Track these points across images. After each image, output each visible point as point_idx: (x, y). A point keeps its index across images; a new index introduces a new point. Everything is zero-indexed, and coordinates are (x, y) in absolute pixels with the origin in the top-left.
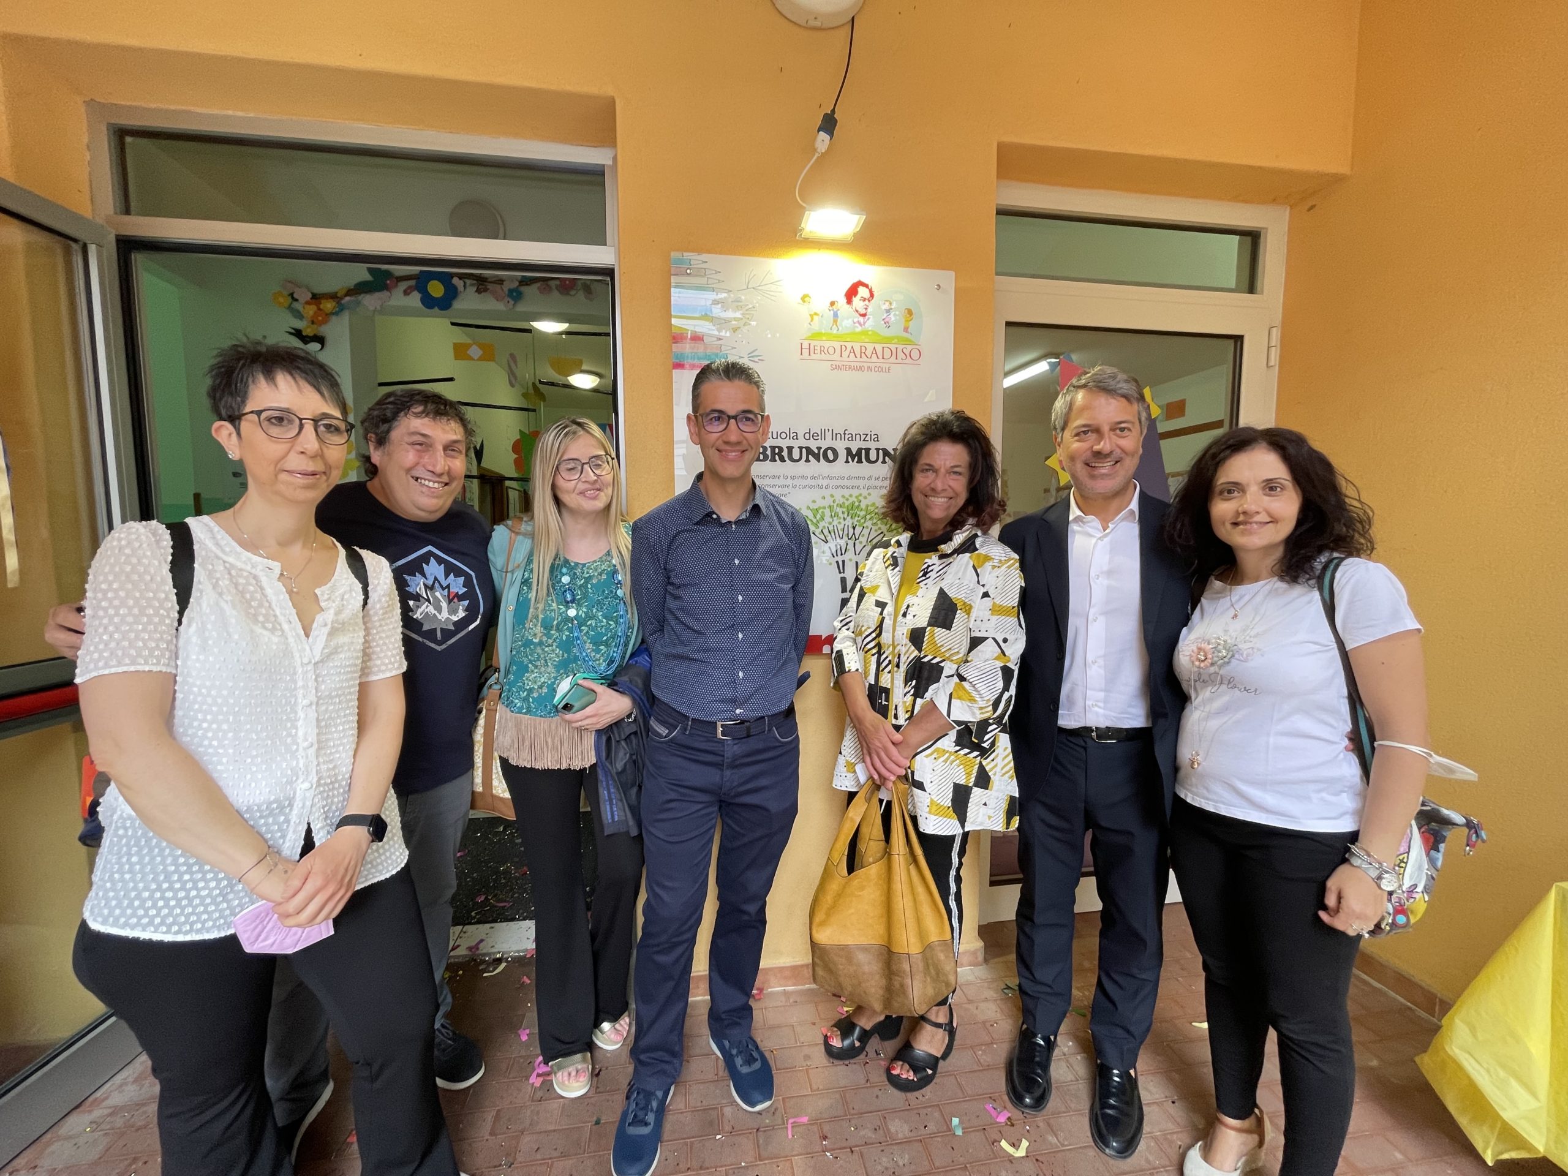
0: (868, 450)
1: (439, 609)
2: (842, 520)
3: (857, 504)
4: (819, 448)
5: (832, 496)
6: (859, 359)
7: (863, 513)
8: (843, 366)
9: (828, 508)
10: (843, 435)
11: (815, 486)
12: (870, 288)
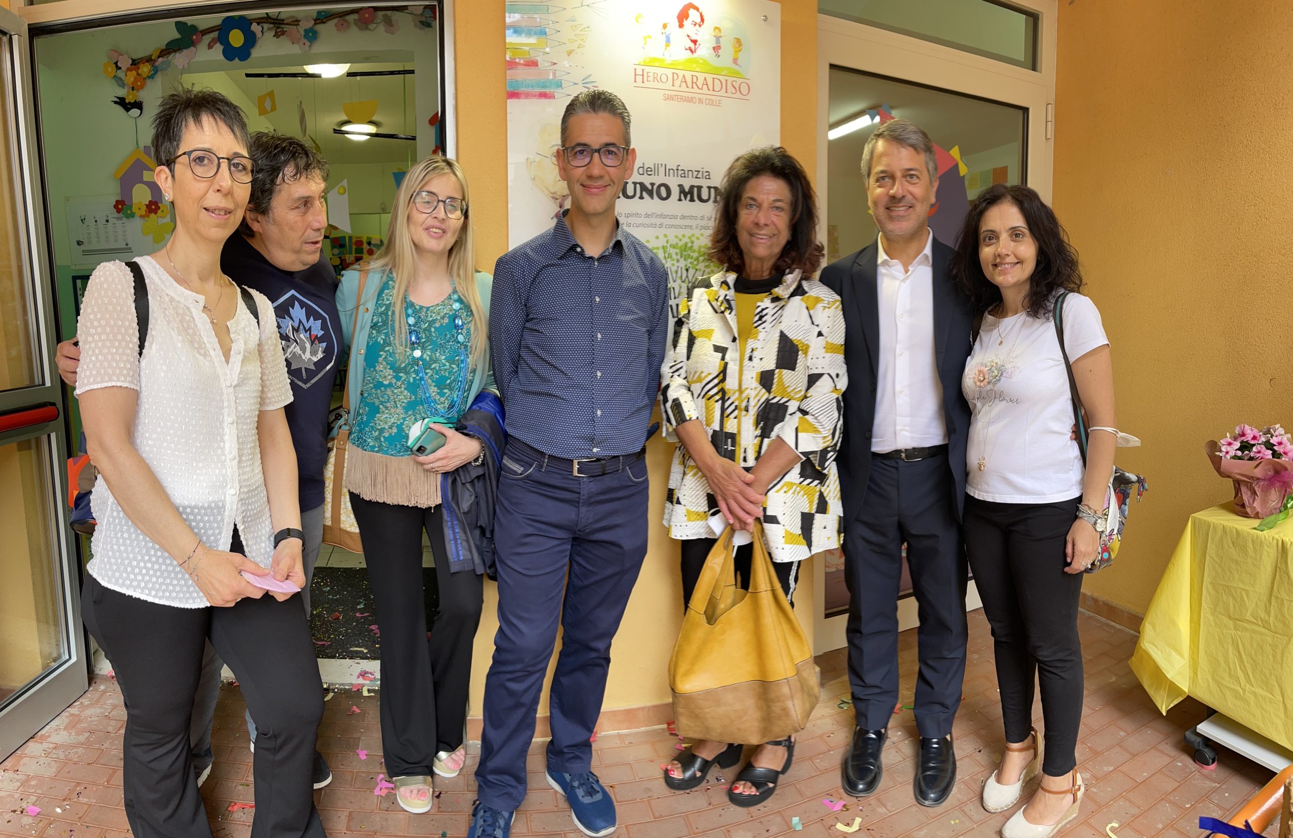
0: (699, 188)
1: (303, 350)
2: (675, 262)
3: (689, 245)
4: (653, 184)
5: (665, 236)
6: (690, 90)
7: (695, 255)
8: (675, 96)
9: (661, 248)
10: (676, 171)
11: (649, 225)
12: (700, 11)
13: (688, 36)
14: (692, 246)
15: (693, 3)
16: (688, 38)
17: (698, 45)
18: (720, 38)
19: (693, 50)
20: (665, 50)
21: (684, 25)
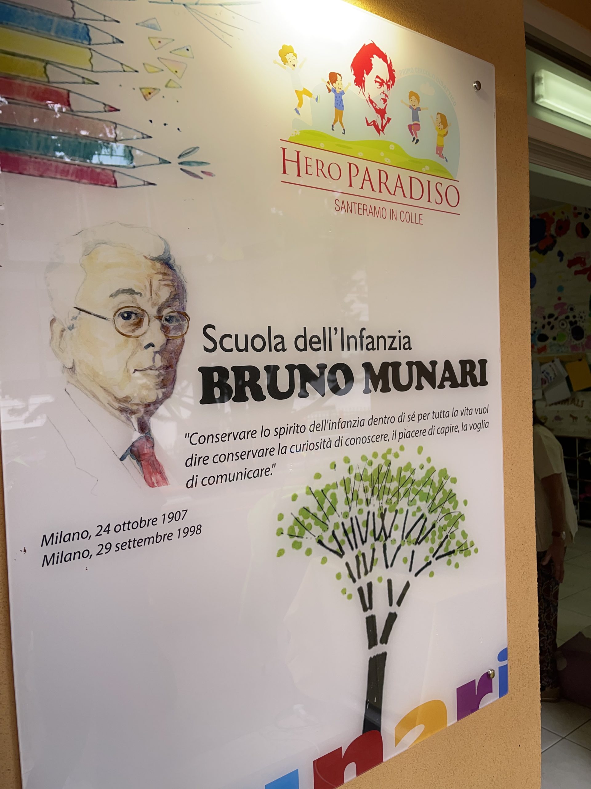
5: (346, 461)
8: (353, 204)
9: (341, 485)
10: (359, 340)
11: (319, 444)
12: (389, 62)
13: (372, 102)
14: (388, 471)
15: (377, 45)
16: (371, 105)
17: (386, 119)
18: (419, 112)
19: (380, 127)
20: (335, 122)
21: (364, 81)
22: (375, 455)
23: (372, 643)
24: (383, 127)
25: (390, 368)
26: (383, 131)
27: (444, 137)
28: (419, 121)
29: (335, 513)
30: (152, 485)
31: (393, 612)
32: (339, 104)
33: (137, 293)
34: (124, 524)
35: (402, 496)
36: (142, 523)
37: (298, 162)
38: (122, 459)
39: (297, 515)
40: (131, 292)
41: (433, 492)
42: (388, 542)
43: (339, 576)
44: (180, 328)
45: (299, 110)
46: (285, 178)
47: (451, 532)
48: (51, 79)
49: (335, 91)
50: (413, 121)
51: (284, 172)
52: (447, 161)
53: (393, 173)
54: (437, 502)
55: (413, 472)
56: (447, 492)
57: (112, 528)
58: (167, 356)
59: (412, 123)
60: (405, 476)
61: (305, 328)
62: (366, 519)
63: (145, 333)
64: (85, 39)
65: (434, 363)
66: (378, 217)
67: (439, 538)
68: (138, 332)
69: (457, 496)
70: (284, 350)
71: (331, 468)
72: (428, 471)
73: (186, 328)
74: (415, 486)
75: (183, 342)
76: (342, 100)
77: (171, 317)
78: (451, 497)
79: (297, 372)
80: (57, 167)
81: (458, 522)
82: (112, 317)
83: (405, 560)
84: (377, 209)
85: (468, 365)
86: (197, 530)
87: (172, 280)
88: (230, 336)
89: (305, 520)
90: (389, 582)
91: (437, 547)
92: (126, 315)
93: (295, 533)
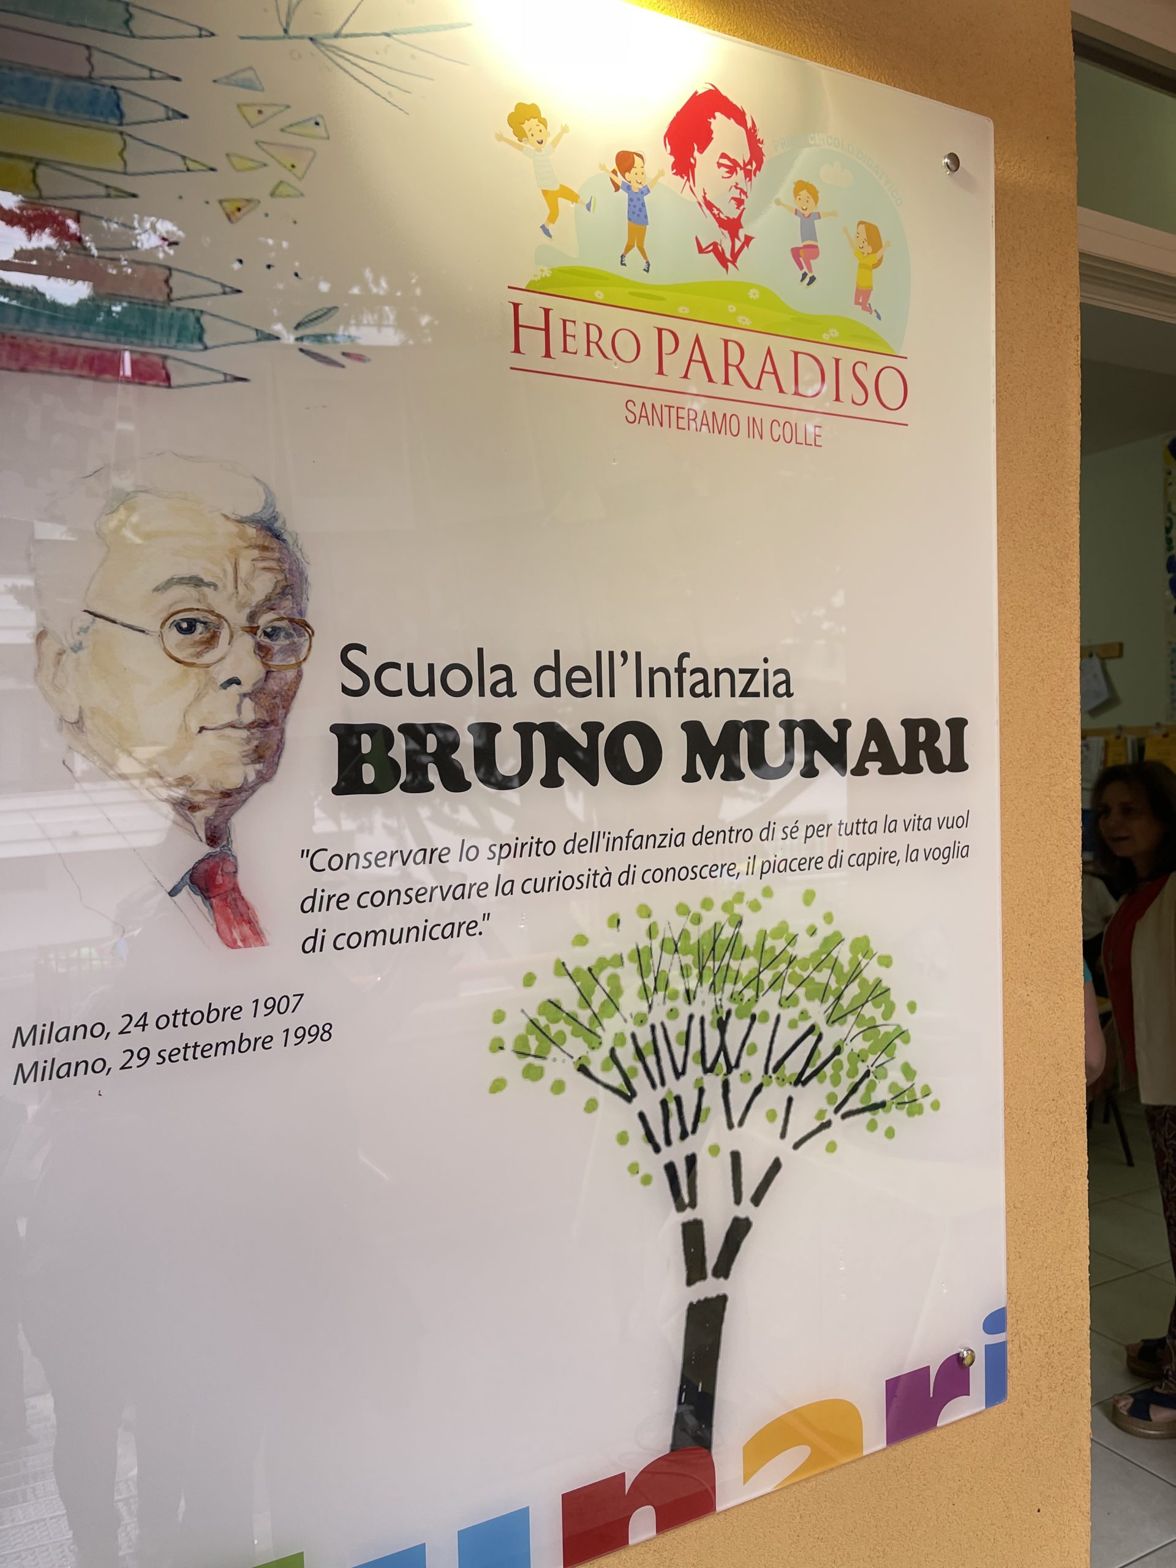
0: (758, 728)
4: (592, 729)
5: (644, 912)
8: (666, 410)
9: (630, 959)
10: (674, 677)
11: (584, 879)
12: (749, 125)
13: (710, 206)
14: (736, 936)
15: (724, 92)
16: (707, 212)
17: (743, 239)
18: (816, 222)
19: (728, 255)
20: (628, 248)
21: (693, 167)
22: (707, 904)
23: (695, 1271)
24: (735, 255)
25: (744, 734)
26: (734, 262)
27: (874, 270)
28: (816, 241)
29: (617, 1014)
30: (232, 945)
31: (742, 1216)
32: (637, 213)
33: (208, 585)
34: (176, 1014)
35: (766, 987)
36: (210, 1014)
37: (547, 330)
38: (173, 893)
39: (533, 1015)
40: (196, 582)
41: (837, 982)
42: (734, 1077)
43: (623, 1139)
44: (294, 649)
45: (551, 228)
46: (517, 360)
47: (877, 1064)
48: (46, 192)
49: (628, 188)
50: (803, 241)
51: (517, 350)
52: (879, 317)
53: (755, 346)
54: (845, 1002)
55: (792, 940)
56: (871, 983)
57: (151, 1020)
58: (266, 702)
59: (801, 245)
60: (773, 948)
61: (557, 653)
62: (685, 1028)
63: (223, 658)
64: (113, 115)
65: (842, 725)
66: (720, 432)
67: (850, 1074)
68: (209, 657)
69: (892, 992)
70: (510, 693)
71: (610, 926)
72: (826, 940)
73: (305, 650)
74: (797, 969)
75: (299, 676)
76: (643, 205)
77: (274, 629)
78: (878, 993)
79: (538, 738)
80: (53, 353)
81: (895, 1046)
82: (158, 628)
83: (771, 1115)
84: (719, 418)
85: (922, 731)
86: (323, 1032)
87: (279, 560)
88: (397, 666)
89: (551, 1026)
90: (736, 1157)
91: (846, 1093)
92: (185, 625)
93: (530, 1049)
